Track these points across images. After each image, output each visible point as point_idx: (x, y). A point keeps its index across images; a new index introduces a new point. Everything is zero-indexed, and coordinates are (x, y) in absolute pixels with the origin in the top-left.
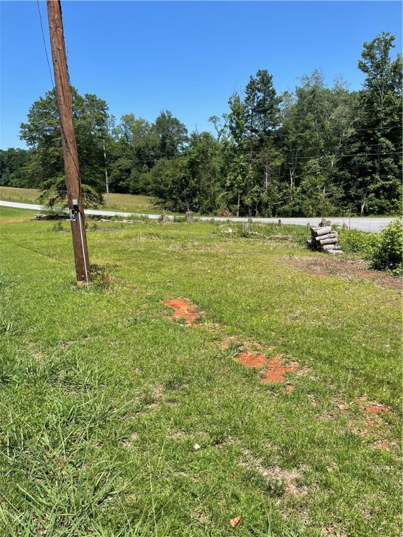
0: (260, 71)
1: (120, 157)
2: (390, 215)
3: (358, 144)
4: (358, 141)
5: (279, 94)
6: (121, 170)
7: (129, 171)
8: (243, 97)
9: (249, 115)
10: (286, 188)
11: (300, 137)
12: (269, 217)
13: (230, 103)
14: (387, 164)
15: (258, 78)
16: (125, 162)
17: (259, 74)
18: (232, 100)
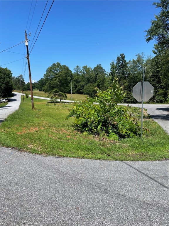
0: (121, 54)
1: (81, 81)
2: (165, 103)
3: (153, 78)
4: (153, 77)
5: (127, 62)
6: (81, 86)
7: (83, 86)
8: (115, 62)
9: (117, 69)
10: (129, 93)
11: (134, 76)
12: (123, 103)
13: (111, 64)
14: (163, 85)
15: (121, 56)
16: (82, 83)
17: (120, 55)
18: (112, 64)
